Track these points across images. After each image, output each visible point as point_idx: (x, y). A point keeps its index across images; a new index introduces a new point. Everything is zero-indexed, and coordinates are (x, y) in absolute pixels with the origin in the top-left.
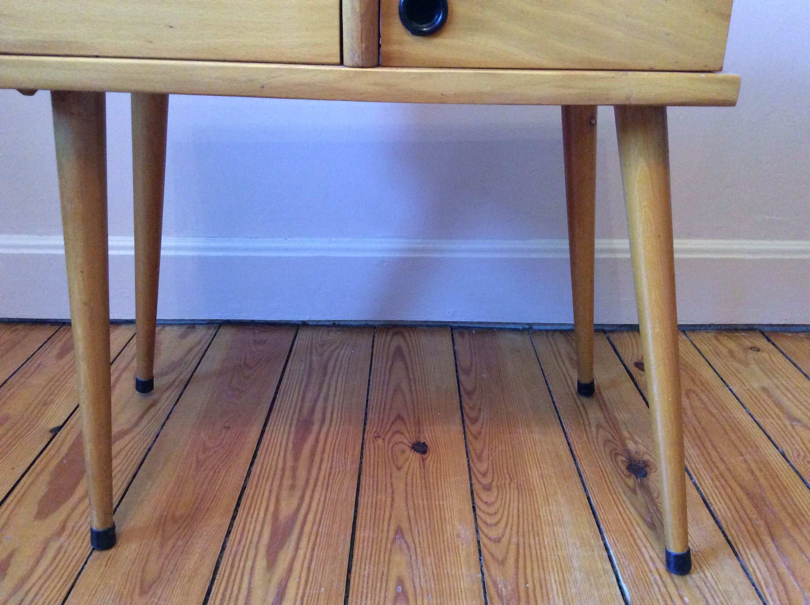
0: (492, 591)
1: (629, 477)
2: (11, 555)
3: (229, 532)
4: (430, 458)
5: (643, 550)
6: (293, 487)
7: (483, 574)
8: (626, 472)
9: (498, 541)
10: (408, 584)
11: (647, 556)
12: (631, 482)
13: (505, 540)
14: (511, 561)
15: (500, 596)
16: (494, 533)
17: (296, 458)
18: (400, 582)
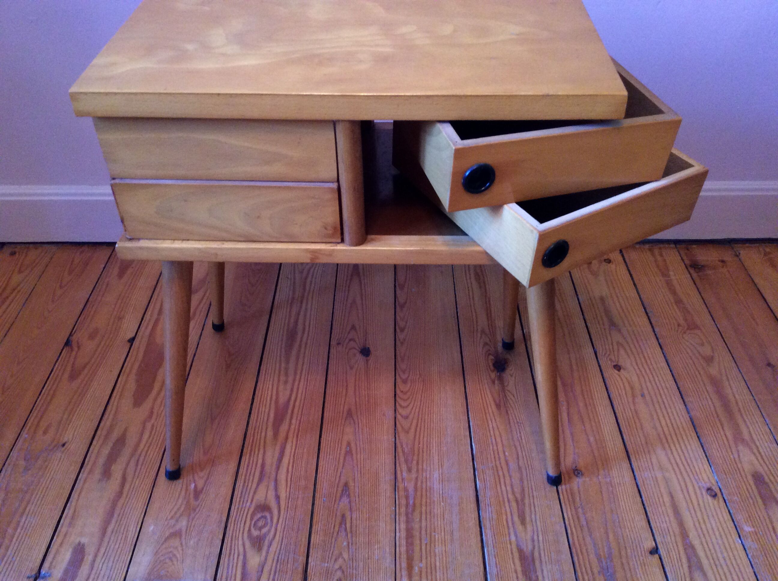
0: (399, 449)
1: (493, 371)
2: (126, 430)
3: (250, 413)
4: (372, 358)
5: (490, 422)
6: (286, 382)
7: (395, 438)
8: (492, 367)
9: (406, 417)
10: (353, 445)
11: (491, 426)
12: (493, 375)
13: (411, 417)
14: (413, 430)
15: (403, 452)
16: (404, 412)
17: (287, 362)
18: (349, 444)
